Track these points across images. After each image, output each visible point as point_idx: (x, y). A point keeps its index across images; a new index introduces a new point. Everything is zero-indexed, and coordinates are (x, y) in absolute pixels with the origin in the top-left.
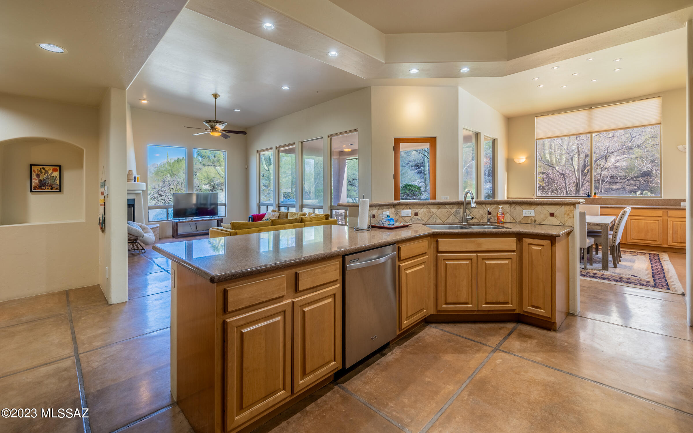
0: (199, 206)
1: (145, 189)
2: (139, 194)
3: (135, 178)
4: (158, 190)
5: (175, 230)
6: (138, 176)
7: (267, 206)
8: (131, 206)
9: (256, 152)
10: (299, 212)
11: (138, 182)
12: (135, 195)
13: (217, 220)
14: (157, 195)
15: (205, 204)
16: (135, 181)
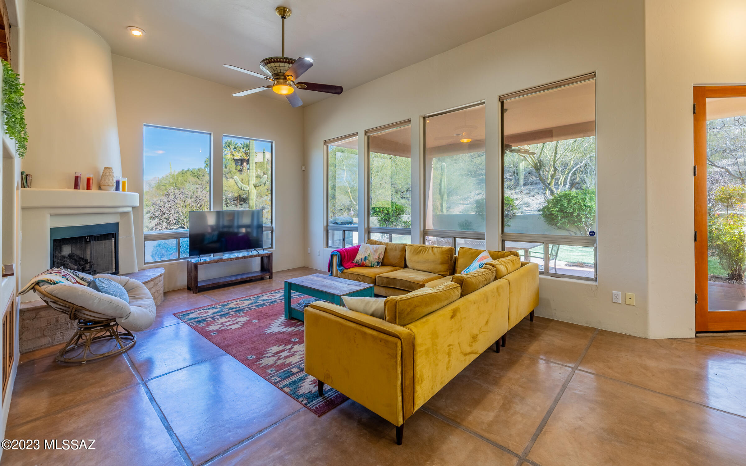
0: (221, 230)
1: (137, 204)
2: (127, 213)
3: (118, 183)
4: (160, 206)
5: (193, 279)
6: (124, 180)
7: (344, 231)
8: (111, 236)
9: (323, 143)
10: (420, 244)
11: (123, 190)
12: (118, 216)
13: (260, 257)
14: (159, 213)
15: (229, 227)
16: (117, 189)
